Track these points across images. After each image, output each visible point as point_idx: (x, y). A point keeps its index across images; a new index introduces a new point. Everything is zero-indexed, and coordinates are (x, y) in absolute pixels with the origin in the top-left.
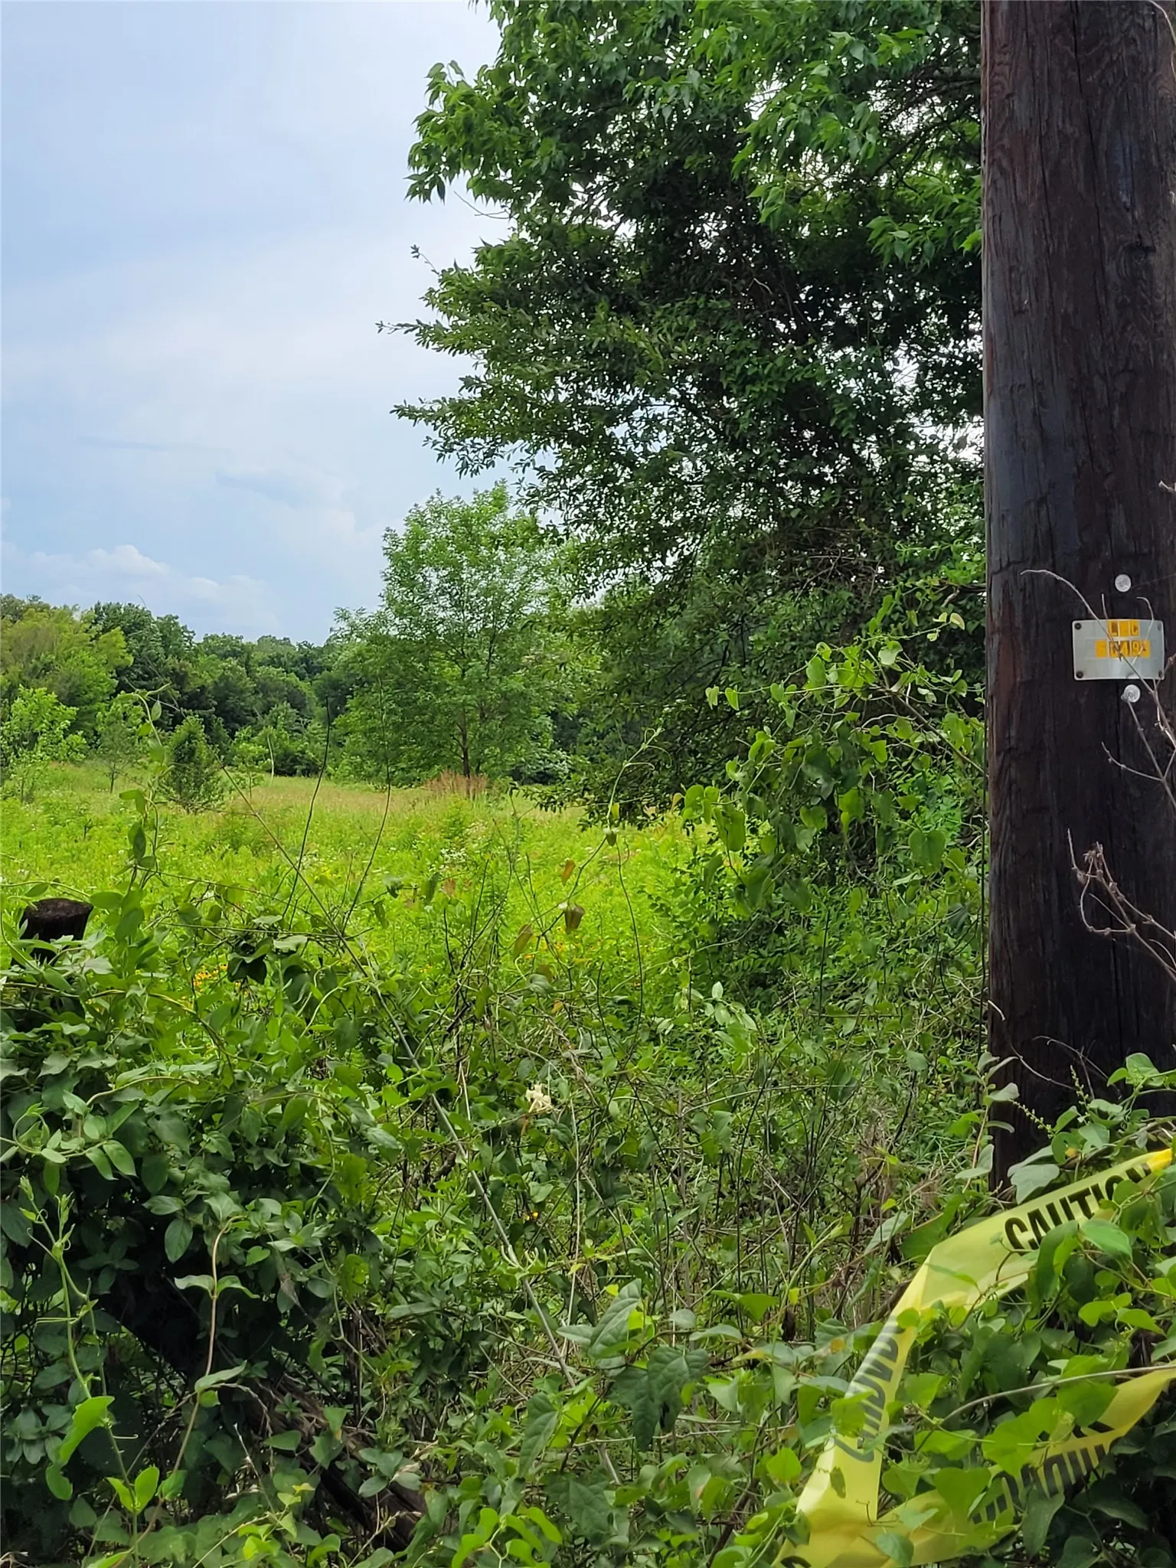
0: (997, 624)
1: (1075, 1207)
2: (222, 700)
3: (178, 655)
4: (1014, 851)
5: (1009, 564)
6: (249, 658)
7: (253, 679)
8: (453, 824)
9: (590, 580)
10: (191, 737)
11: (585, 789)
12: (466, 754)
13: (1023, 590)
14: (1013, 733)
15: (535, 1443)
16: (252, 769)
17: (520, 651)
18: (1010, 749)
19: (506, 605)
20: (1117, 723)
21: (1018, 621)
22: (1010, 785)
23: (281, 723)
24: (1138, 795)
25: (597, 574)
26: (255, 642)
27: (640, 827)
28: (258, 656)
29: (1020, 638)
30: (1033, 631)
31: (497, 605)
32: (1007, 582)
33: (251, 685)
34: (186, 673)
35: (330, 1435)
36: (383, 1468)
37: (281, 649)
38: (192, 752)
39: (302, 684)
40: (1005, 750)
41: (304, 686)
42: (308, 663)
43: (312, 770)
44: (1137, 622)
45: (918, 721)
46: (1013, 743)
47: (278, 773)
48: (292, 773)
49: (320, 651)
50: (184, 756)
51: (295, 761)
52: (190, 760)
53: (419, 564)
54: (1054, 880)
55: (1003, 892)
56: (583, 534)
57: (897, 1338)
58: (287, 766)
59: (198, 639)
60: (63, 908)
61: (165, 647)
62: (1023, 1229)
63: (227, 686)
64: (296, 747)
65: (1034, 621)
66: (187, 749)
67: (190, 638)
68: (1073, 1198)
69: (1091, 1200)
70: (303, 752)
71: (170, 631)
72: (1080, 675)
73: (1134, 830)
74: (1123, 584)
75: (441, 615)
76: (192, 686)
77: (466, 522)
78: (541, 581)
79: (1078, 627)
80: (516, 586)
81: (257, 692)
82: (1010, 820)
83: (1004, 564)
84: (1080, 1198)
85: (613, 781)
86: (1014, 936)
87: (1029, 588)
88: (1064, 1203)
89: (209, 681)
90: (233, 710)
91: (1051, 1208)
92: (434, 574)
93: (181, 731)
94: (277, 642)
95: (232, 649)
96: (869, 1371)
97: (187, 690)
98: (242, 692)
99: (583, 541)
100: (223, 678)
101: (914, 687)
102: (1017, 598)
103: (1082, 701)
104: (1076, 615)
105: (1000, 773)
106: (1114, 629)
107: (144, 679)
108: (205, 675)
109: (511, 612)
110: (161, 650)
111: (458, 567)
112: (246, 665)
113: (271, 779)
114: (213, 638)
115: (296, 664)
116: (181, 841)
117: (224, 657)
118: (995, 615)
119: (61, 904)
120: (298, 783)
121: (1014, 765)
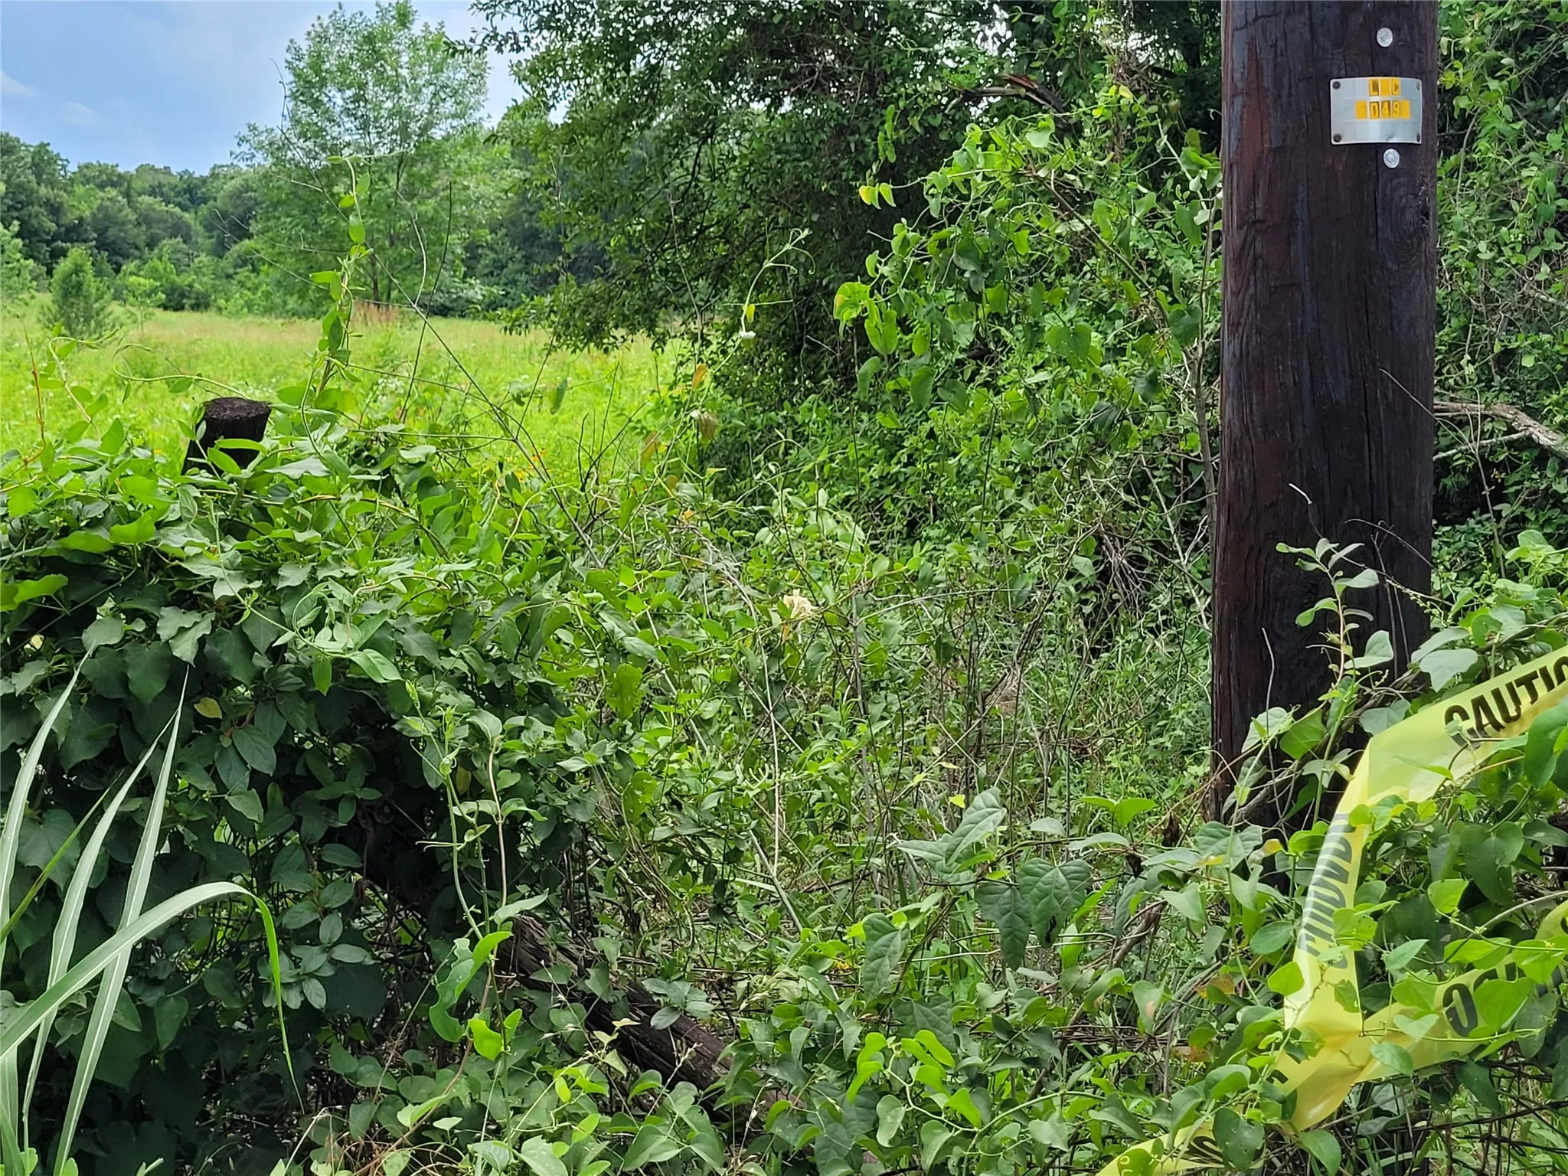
0: (1240, 85)
1: (1522, 692)
2: (102, 233)
3: (52, 184)
4: (1259, 332)
5: (1257, 18)
6: (129, 187)
7: (135, 210)
8: (384, 354)
9: (549, 92)
10: (78, 270)
11: (552, 311)
12: (376, 284)
13: (1275, 46)
14: (1259, 205)
15: (880, 965)
16: (143, 303)
17: (430, 175)
18: (1255, 222)
19: (414, 127)
20: (1376, 191)
21: (1268, 81)
22: (1255, 259)
23: (166, 257)
24: (1395, 268)
25: (557, 85)
26: (132, 170)
27: (606, 351)
28: (137, 185)
29: (1270, 101)
30: (1285, 93)
31: (405, 127)
32: (1254, 38)
33: (133, 217)
34: (61, 204)
35: (606, 967)
36: (673, 998)
37: (163, 179)
38: (79, 285)
39: (186, 215)
40: (1249, 223)
41: (188, 217)
42: (191, 193)
43: (201, 304)
44: (1398, 80)
45: (1062, 208)
46: (1259, 213)
47: (165, 308)
48: (179, 308)
49: (204, 181)
50: (72, 290)
51: (183, 295)
52: (78, 296)
53: (323, 83)
54: (1305, 362)
55: (1245, 376)
56: (543, 41)
57: (1348, 836)
58: (176, 301)
59: (72, 168)
60: (241, 408)
61: (38, 176)
62: (1465, 717)
63: (107, 217)
64: (183, 280)
65: (1286, 82)
66: (74, 282)
67: (64, 167)
68: (1519, 682)
69: (1539, 684)
70: (191, 286)
71: (42, 161)
72: (1338, 138)
73: (1390, 306)
74: (1385, 38)
75: (347, 138)
76: (70, 218)
77: (369, 39)
78: (450, 102)
79: (1337, 86)
80: (425, 107)
81: (139, 224)
82: (1254, 298)
83: (1250, 19)
84: (1527, 681)
85: (579, 303)
86: (1257, 422)
87: (1281, 44)
88: (1510, 687)
89: (87, 213)
90: (114, 242)
91: (1497, 694)
92: (339, 95)
93: (64, 266)
94: (157, 171)
95: (109, 179)
96: (1327, 874)
97: (64, 221)
98: (123, 224)
99: (543, 49)
100: (100, 208)
101: (1061, 173)
102: (1266, 56)
103: (1340, 167)
104: (1335, 72)
105: (1243, 248)
106: (1375, 87)
107: (17, 209)
108: (83, 205)
109: (420, 135)
110: (32, 178)
111: (363, 86)
112: (127, 195)
113: (159, 313)
114: (87, 166)
115: (178, 194)
116: (87, 376)
117: (102, 186)
118: (1237, 76)
119: (237, 404)
120: (186, 319)
121: (1259, 238)
